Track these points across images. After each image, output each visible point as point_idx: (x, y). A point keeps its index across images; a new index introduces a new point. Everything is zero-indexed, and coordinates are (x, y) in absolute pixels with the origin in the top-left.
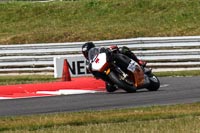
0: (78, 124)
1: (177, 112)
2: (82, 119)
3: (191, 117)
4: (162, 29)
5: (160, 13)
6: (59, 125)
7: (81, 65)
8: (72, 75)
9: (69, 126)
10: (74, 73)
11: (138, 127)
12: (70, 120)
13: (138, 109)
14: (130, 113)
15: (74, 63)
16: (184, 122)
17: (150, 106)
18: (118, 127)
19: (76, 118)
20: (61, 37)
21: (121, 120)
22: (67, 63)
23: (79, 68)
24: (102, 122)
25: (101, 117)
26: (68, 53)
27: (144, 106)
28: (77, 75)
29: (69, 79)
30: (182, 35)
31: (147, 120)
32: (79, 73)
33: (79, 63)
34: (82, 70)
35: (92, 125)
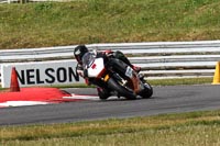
0: (28, 139)
1: (136, 125)
2: (32, 134)
3: (152, 131)
4: (120, 34)
5: (118, 16)
6: (7, 140)
7: (31, 74)
8: (21, 85)
9: (18, 141)
10: (23, 83)
11: (94, 142)
12: (19, 134)
13: (93, 122)
14: (84, 127)
15: (23, 72)
16: (145, 137)
17: (107, 119)
18: (71, 143)
19: (26, 132)
20: (9, 43)
21: (76, 135)
22: (15, 72)
23: (29, 77)
24: (54, 136)
25: (54, 131)
26: (17, 61)
27: (101, 119)
28: (26, 85)
29: (18, 89)
30: (142, 41)
31: (104, 134)
32: (29, 82)
33: (28, 71)
34: (31, 80)
35: (43, 140)
